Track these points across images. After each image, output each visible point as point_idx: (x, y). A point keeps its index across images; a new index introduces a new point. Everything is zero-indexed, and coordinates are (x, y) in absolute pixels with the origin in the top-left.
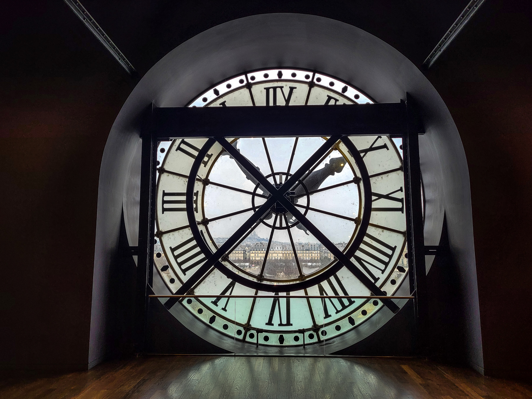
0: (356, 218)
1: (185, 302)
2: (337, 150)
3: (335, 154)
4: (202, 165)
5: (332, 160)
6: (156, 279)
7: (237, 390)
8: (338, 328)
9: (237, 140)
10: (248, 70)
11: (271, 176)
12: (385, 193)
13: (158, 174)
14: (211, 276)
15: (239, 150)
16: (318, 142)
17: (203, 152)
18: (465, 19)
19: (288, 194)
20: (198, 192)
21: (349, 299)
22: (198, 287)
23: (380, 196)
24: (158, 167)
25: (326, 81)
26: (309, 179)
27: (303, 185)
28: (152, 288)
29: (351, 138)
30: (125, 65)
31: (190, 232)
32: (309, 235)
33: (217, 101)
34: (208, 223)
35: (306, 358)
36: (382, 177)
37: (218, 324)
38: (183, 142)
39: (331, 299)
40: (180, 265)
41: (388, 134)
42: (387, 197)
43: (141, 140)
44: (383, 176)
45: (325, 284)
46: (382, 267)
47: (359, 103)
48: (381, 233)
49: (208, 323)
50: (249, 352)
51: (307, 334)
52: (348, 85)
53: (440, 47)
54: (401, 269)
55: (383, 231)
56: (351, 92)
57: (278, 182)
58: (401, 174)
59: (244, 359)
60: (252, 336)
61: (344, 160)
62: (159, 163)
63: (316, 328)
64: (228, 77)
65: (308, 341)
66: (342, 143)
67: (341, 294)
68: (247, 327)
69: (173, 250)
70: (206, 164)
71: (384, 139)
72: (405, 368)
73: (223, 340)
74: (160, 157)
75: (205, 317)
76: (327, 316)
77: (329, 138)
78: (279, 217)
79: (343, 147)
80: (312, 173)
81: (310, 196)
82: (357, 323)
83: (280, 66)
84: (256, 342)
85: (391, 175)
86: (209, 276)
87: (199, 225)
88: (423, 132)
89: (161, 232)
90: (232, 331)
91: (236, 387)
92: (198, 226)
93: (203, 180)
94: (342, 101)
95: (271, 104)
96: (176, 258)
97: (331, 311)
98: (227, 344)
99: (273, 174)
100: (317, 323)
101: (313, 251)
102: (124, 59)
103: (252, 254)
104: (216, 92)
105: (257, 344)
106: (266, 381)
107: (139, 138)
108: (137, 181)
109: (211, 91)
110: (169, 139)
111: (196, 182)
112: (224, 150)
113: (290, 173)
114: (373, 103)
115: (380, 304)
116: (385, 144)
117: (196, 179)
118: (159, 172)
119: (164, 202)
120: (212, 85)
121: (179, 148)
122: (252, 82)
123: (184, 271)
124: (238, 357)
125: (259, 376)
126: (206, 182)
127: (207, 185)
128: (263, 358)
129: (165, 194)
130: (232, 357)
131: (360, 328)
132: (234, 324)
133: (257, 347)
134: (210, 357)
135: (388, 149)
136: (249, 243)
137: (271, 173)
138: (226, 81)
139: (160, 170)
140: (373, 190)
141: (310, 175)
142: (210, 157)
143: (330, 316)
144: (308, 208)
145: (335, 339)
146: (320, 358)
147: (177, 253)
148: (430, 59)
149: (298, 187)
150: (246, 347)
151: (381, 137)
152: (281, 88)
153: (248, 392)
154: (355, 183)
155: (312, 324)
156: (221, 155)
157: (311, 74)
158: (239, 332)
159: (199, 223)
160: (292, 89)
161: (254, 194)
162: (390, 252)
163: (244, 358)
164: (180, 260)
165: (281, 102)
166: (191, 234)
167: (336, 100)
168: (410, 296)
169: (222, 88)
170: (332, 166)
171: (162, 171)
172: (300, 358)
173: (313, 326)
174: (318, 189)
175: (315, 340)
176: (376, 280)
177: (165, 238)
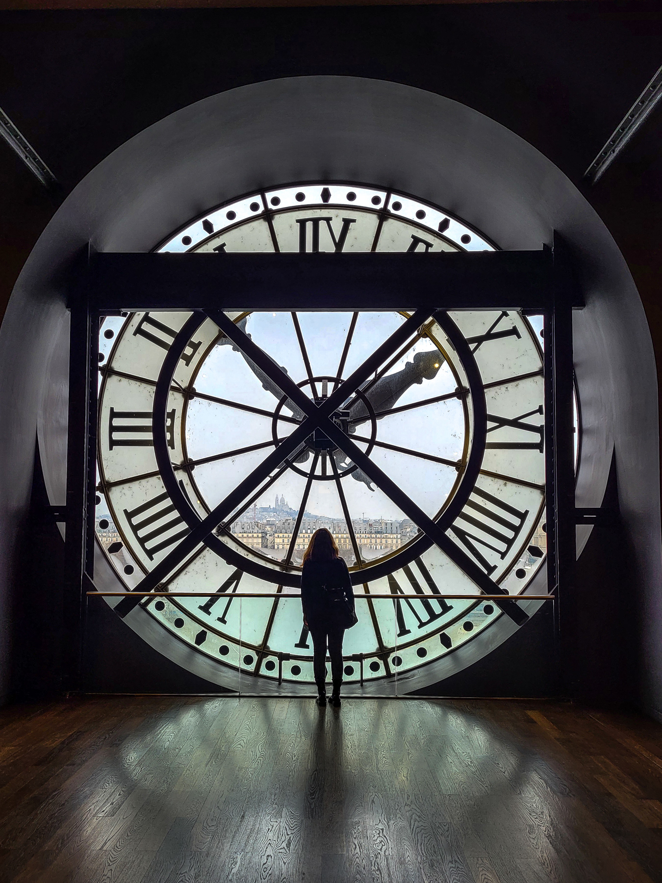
0: (459, 461)
1: (151, 607)
2: (428, 336)
3: (425, 346)
4: (181, 362)
5: (418, 357)
6: (99, 566)
7: (242, 748)
8: (422, 653)
9: (247, 317)
10: (267, 185)
11: (308, 383)
12: (511, 417)
13: (100, 378)
14: (198, 562)
15: (250, 335)
16: (393, 320)
17: (183, 337)
18: (657, 91)
19: (337, 415)
20: (174, 411)
21: (441, 600)
22: (175, 581)
23: (502, 422)
24: (101, 364)
25: (409, 208)
26: (376, 389)
27: (365, 400)
28: (93, 580)
29: (452, 314)
30: (38, 169)
31: (162, 483)
32: (374, 491)
33: (209, 244)
34: (193, 468)
35: (364, 700)
36: (507, 388)
37: (212, 646)
38: (147, 319)
39: (410, 600)
40: (142, 541)
41: (519, 308)
42: (515, 423)
43: (68, 313)
44: (510, 385)
45: (400, 576)
46: (502, 547)
47: (469, 250)
48: (502, 487)
49: (193, 643)
50: (265, 692)
51: (367, 662)
52: (449, 217)
53: (614, 145)
54: (535, 552)
55: (505, 484)
56: (456, 231)
57: (320, 395)
58: (540, 381)
59: (254, 702)
60: (270, 666)
61: (440, 356)
62: (102, 357)
63: (383, 652)
64: (229, 197)
65: (368, 674)
66: (436, 324)
67: (427, 591)
68: (263, 650)
69: (129, 515)
70: (188, 360)
71: (513, 318)
72: (533, 715)
73: (219, 673)
74: (105, 346)
75: (188, 632)
76: (403, 631)
77: (411, 313)
78: (320, 458)
79: (438, 331)
80: (381, 380)
81: (377, 421)
82: (454, 645)
83: (326, 179)
84: (277, 676)
85: (522, 383)
86: (195, 561)
87: (176, 471)
88: (582, 304)
89: (107, 482)
90: (235, 657)
91: (239, 743)
92: (175, 473)
93: (184, 390)
94: (438, 247)
95: (309, 249)
96: (135, 529)
97: (410, 622)
98: (227, 678)
99: (312, 381)
100: (385, 644)
101: (389, 534)
102: (35, 158)
103: (278, 539)
104: (208, 226)
105: (280, 680)
106: (292, 733)
107: (65, 309)
108: (63, 389)
109: (199, 224)
110: (120, 312)
111: (170, 392)
112: (223, 335)
113: (342, 378)
114: (494, 250)
115: (497, 611)
116: (515, 328)
117: (171, 388)
118: (102, 374)
119: (113, 429)
120: (200, 213)
121: (139, 331)
122: (274, 208)
123: (150, 553)
124: (245, 699)
125: (281, 726)
126: (189, 393)
127: (192, 398)
128: (289, 699)
129: (114, 414)
130: (234, 699)
131: (460, 652)
132: (239, 644)
133: (280, 684)
134: (197, 699)
135: (519, 337)
136: (272, 519)
137: (308, 378)
138: (226, 206)
139: (104, 370)
140: (490, 411)
141: (377, 383)
142: (196, 347)
143: (409, 632)
144: (372, 442)
145: (416, 671)
146: (388, 700)
147: (136, 520)
148: (596, 167)
149: (356, 404)
150: (259, 683)
151: (507, 315)
152: (328, 220)
153: (260, 750)
154: (459, 398)
155: (377, 646)
156: (216, 345)
157: (382, 195)
158: (248, 660)
159: (177, 468)
160: (347, 222)
161: (276, 416)
162: (516, 521)
163: (254, 699)
164: (142, 533)
165: (327, 246)
166: (163, 487)
167: (429, 245)
168: (549, 595)
169: (219, 219)
170: (418, 366)
171: (109, 371)
172: (353, 700)
173: (378, 649)
174: (393, 408)
175: (382, 672)
176: (491, 569)
177: (115, 493)
